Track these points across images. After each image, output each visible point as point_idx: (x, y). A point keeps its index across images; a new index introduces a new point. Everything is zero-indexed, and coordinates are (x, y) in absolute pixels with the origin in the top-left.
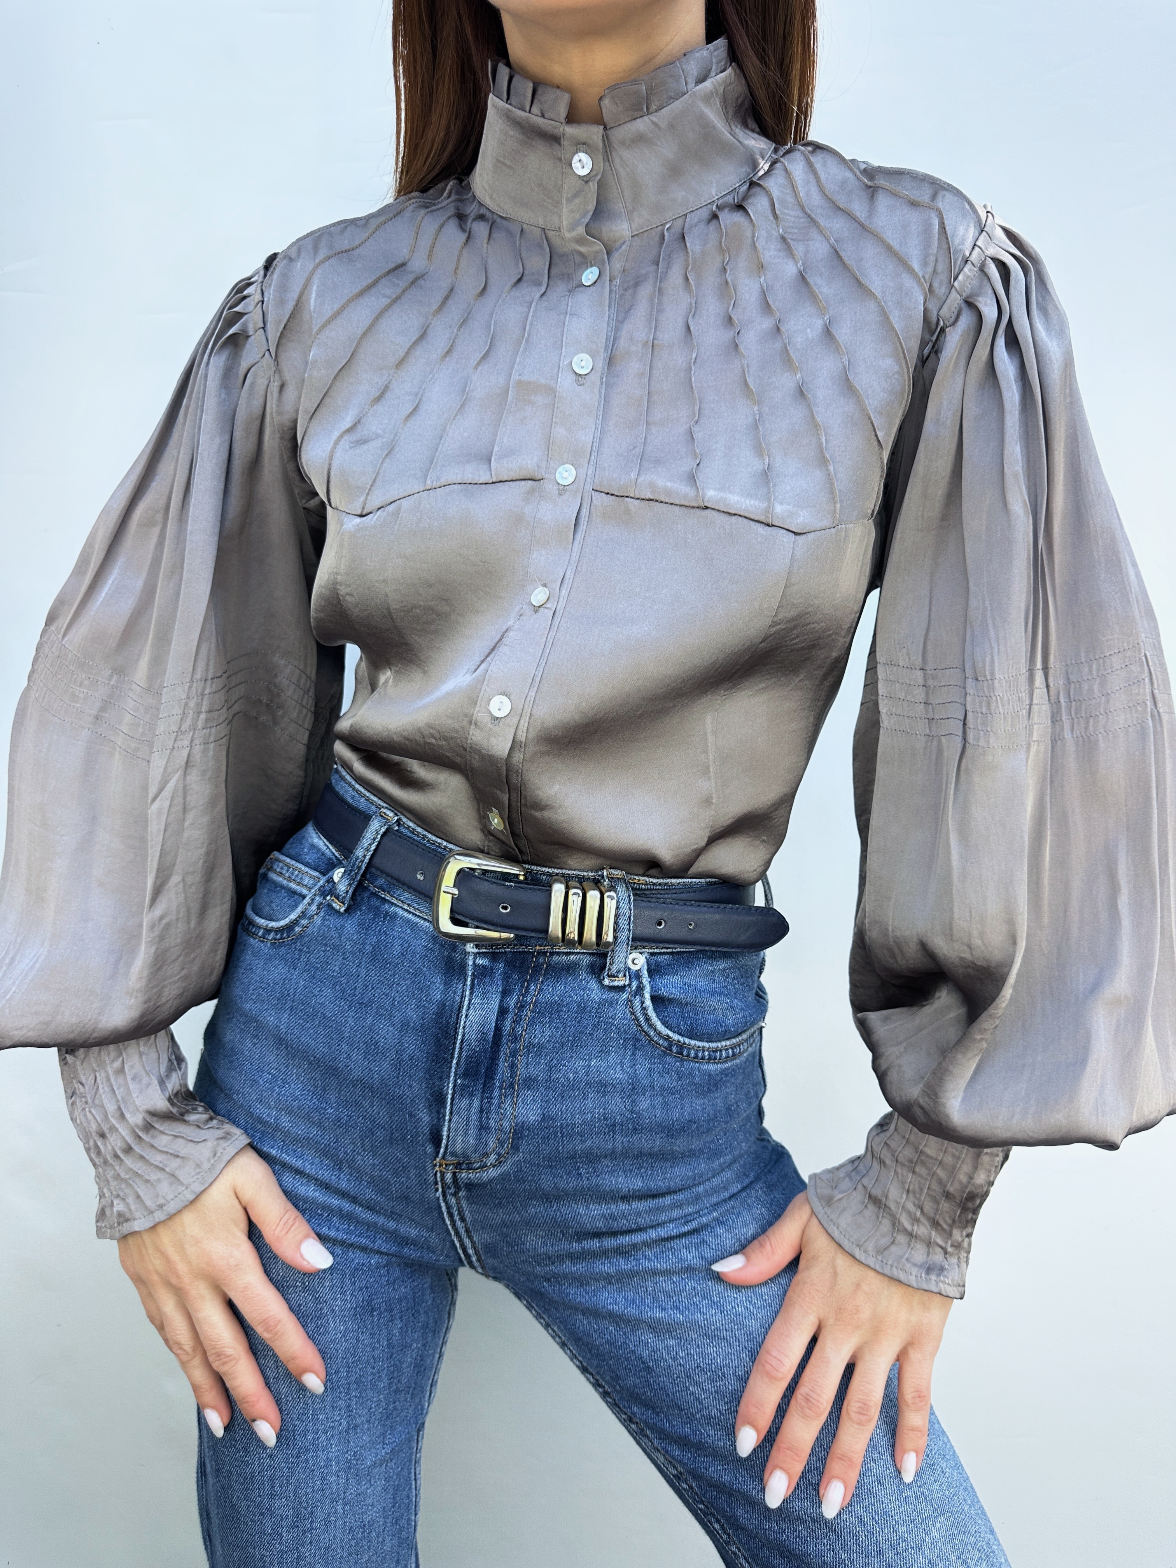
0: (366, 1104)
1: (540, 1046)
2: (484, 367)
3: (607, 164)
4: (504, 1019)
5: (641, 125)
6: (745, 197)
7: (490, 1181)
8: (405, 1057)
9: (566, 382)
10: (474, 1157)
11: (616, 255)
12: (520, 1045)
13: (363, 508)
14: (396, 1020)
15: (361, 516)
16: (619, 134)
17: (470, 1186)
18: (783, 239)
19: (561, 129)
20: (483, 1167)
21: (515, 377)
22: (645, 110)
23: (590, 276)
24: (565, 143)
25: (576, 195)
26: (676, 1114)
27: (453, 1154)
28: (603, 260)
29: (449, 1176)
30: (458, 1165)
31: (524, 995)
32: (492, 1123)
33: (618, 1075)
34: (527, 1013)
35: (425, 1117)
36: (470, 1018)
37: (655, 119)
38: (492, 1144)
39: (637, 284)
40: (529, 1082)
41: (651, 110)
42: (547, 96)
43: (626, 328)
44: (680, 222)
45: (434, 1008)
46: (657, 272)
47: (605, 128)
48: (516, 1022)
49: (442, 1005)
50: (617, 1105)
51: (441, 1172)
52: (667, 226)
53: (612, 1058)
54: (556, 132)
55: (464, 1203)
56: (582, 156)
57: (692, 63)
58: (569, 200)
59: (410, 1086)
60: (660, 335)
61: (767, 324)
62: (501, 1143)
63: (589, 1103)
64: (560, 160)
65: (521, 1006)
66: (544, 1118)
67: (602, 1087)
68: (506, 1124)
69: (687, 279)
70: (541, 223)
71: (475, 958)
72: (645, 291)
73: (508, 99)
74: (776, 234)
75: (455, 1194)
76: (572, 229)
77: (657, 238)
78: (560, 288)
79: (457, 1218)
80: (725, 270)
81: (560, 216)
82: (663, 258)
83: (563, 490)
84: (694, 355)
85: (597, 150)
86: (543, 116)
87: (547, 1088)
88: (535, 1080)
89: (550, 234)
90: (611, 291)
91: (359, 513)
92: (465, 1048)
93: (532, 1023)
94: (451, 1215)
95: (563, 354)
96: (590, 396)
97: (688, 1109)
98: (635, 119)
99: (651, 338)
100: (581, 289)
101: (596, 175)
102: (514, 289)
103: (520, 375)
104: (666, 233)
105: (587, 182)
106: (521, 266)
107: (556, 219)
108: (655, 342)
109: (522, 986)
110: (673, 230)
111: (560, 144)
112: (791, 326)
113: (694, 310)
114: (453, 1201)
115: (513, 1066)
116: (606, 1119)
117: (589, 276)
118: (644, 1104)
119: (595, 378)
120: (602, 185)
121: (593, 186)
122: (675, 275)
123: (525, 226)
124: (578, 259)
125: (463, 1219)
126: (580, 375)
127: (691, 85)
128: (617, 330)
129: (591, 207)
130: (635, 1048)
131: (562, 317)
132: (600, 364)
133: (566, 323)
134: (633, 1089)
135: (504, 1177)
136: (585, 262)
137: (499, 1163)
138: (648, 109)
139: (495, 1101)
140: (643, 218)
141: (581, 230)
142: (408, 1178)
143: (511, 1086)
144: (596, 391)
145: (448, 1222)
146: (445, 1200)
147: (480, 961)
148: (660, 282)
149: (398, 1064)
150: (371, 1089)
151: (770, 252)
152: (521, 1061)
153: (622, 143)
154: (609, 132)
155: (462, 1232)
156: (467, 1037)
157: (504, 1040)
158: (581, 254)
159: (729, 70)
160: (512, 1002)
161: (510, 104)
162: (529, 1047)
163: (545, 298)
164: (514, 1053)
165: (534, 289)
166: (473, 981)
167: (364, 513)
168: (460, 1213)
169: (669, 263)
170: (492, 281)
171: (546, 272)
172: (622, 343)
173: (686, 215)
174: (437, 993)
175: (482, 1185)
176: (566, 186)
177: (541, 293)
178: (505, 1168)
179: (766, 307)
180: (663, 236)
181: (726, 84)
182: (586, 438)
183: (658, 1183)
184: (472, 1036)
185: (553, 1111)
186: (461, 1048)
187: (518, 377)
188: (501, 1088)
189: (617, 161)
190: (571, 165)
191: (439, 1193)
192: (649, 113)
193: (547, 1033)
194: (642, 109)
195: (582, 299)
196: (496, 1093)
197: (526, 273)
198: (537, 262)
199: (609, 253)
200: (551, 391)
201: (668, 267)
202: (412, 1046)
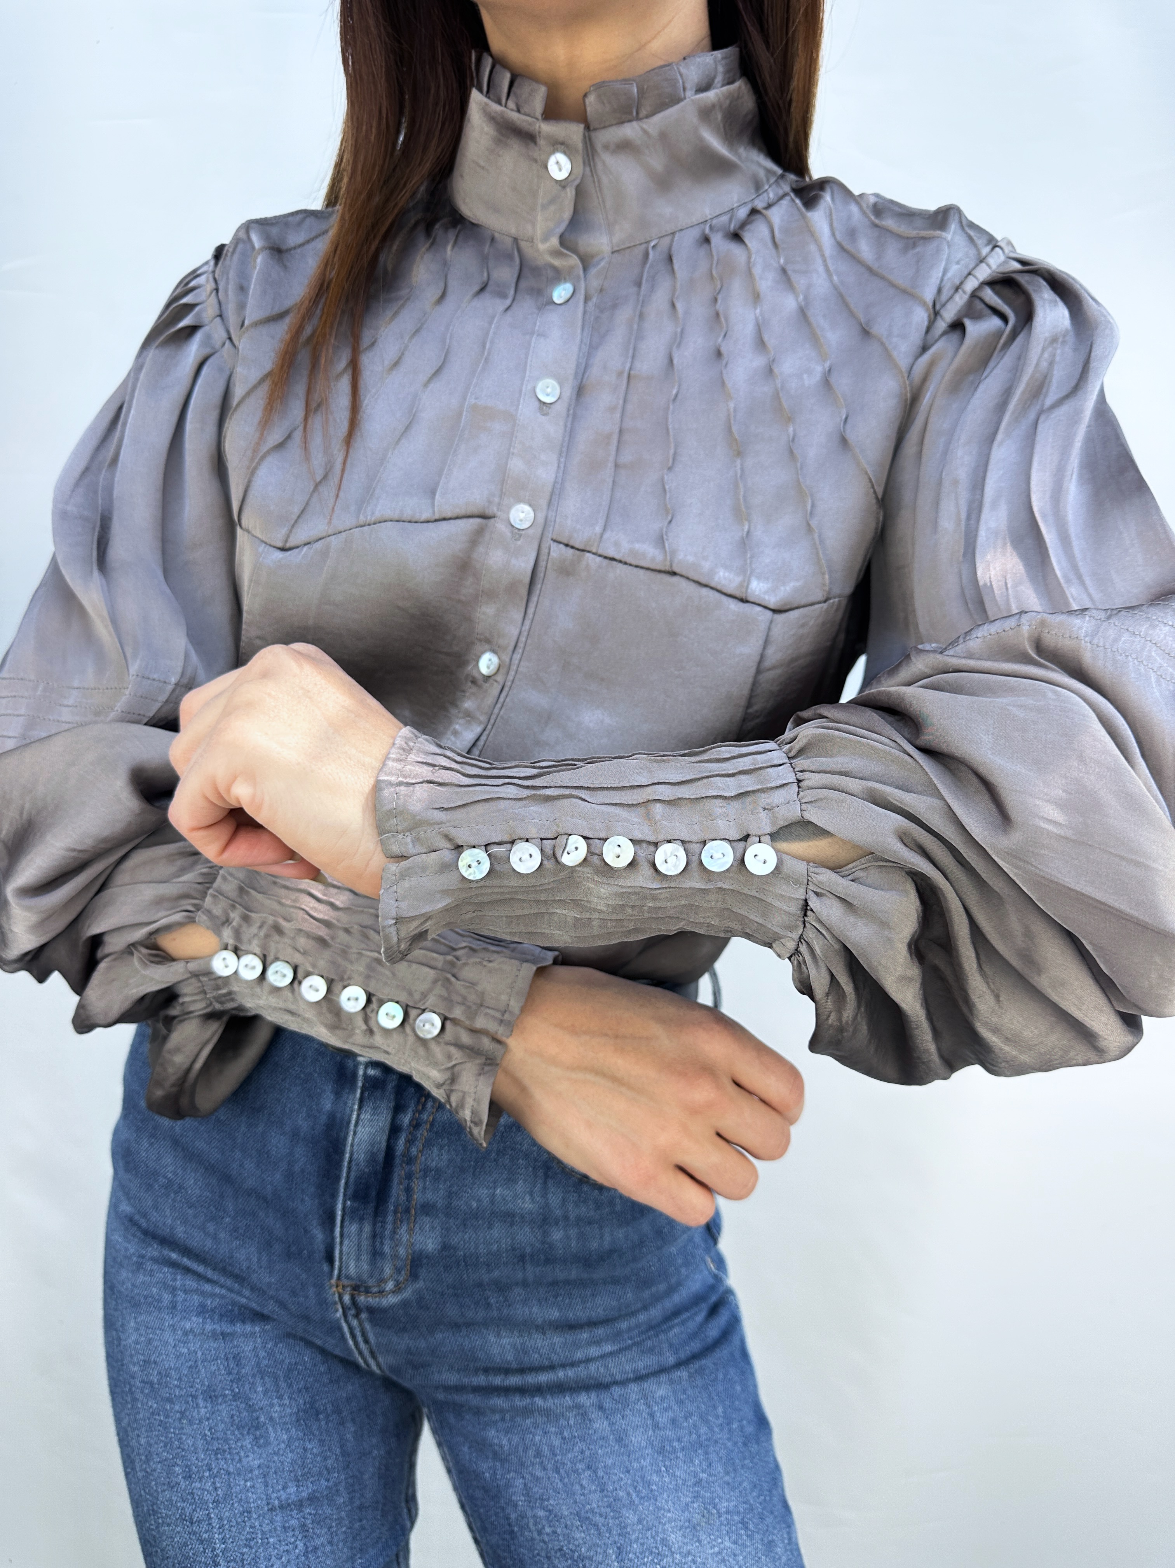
0: (262, 1214)
1: (438, 1171)
2: (435, 386)
3: (588, 169)
4: (397, 1138)
5: (630, 131)
6: (744, 225)
7: (392, 1307)
8: (297, 1168)
9: (526, 411)
10: (371, 1282)
11: (593, 271)
12: (416, 1168)
13: (286, 541)
14: (287, 1129)
15: (283, 549)
16: (602, 137)
17: (371, 1310)
18: (784, 271)
19: (537, 125)
20: (381, 1292)
21: (471, 400)
22: (635, 114)
23: (563, 293)
24: (541, 142)
25: (552, 201)
26: (594, 1245)
27: (348, 1277)
28: (578, 277)
29: (347, 1298)
30: (356, 1288)
31: (420, 1113)
32: (387, 1249)
33: (527, 1205)
34: (423, 1133)
35: (319, 1235)
36: (359, 1135)
37: (645, 126)
38: (388, 1270)
39: (615, 306)
40: (427, 1209)
41: (641, 115)
42: (524, 89)
43: (600, 356)
44: (666, 241)
45: (323, 1119)
46: (638, 294)
47: (588, 128)
48: (410, 1142)
49: (332, 1116)
50: (527, 1237)
51: (339, 1293)
52: (652, 244)
53: (520, 1187)
54: (531, 129)
55: (367, 1326)
56: (560, 157)
57: (692, 68)
58: (544, 207)
59: (302, 1200)
60: (638, 365)
61: (759, 362)
62: (398, 1270)
63: (495, 1233)
64: (536, 161)
65: (416, 1125)
66: (445, 1247)
67: (509, 1218)
68: (402, 1251)
69: (673, 305)
70: (513, 231)
71: (366, 1068)
72: (624, 314)
73: (488, 92)
74: (775, 265)
75: (357, 1316)
76: (545, 239)
77: (640, 257)
78: (527, 305)
79: (360, 1339)
80: (716, 300)
81: (534, 225)
82: (647, 280)
83: (517, 533)
84: (674, 392)
85: (577, 151)
86: (519, 111)
87: (447, 1215)
88: (434, 1206)
89: (523, 244)
90: (585, 312)
91: (280, 545)
92: (354, 1168)
93: (428, 1144)
94: (354, 1337)
95: (527, 378)
96: (554, 428)
97: (608, 1238)
98: (623, 123)
99: (627, 368)
100: (552, 307)
101: (574, 180)
102: (476, 299)
103: (476, 398)
104: (651, 253)
105: (564, 187)
106: (485, 274)
107: (529, 227)
108: (632, 372)
109: (418, 1102)
110: (659, 249)
111: (535, 143)
112: (788, 366)
113: (678, 340)
114: (355, 1323)
115: (408, 1190)
116: (513, 1249)
117: (561, 293)
118: (557, 1235)
119: (561, 408)
120: (580, 193)
121: (570, 193)
122: (659, 299)
123: (496, 235)
124: (550, 273)
125: (366, 1341)
126: (544, 403)
127: (689, 93)
128: (589, 356)
129: (567, 214)
130: (546, 1176)
131: (528, 337)
132: (568, 392)
133: (533, 344)
134: (544, 1220)
135: (405, 1304)
136: (558, 276)
137: (398, 1289)
138: (637, 113)
139: (389, 1227)
140: (622, 232)
141: (554, 241)
142: (307, 1297)
143: (407, 1210)
144: (562, 423)
145: (351, 1342)
146: (346, 1321)
147: (371, 1072)
148: (642, 306)
149: (289, 1176)
150: (265, 1200)
151: (766, 282)
152: (417, 1185)
153: (606, 147)
154: (593, 134)
155: (366, 1353)
156: (355, 1156)
157: (397, 1161)
158: (555, 269)
159: (737, 84)
160: (406, 1119)
161: (489, 98)
162: (426, 1171)
163: (509, 313)
164: (409, 1176)
165: (498, 301)
166: (362, 1093)
167: (288, 545)
168: (364, 1334)
169: (653, 287)
170: (450, 289)
171: (513, 285)
172: (595, 371)
173: (673, 233)
174: (327, 1103)
175: (384, 1311)
176: (541, 191)
177: (506, 307)
178: (407, 1294)
179: (761, 344)
180: (646, 255)
181: (734, 99)
182: (546, 474)
183: (578, 1312)
184: (361, 1156)
185: (455, 1240)
186: (349, 1168)
187: (473, 401)
188: (395, 1212)
189: (600, 166)
190: (546, 167)
191: (339, 1313)
192: (638, 118)
193: (445, 1157)
194: (631, 113)
195: (553, 318)
196: (390, 1218)
197: (490, 283)
198: (505, 274)
199: (585, 269)
200: (511, 418)
201: (652, 289)
202: (302, 1158)
